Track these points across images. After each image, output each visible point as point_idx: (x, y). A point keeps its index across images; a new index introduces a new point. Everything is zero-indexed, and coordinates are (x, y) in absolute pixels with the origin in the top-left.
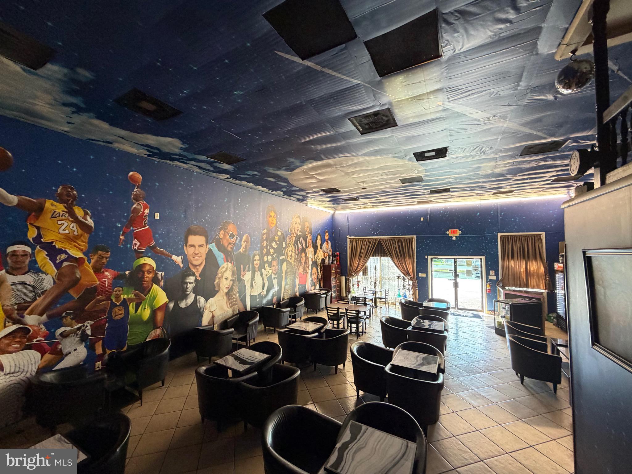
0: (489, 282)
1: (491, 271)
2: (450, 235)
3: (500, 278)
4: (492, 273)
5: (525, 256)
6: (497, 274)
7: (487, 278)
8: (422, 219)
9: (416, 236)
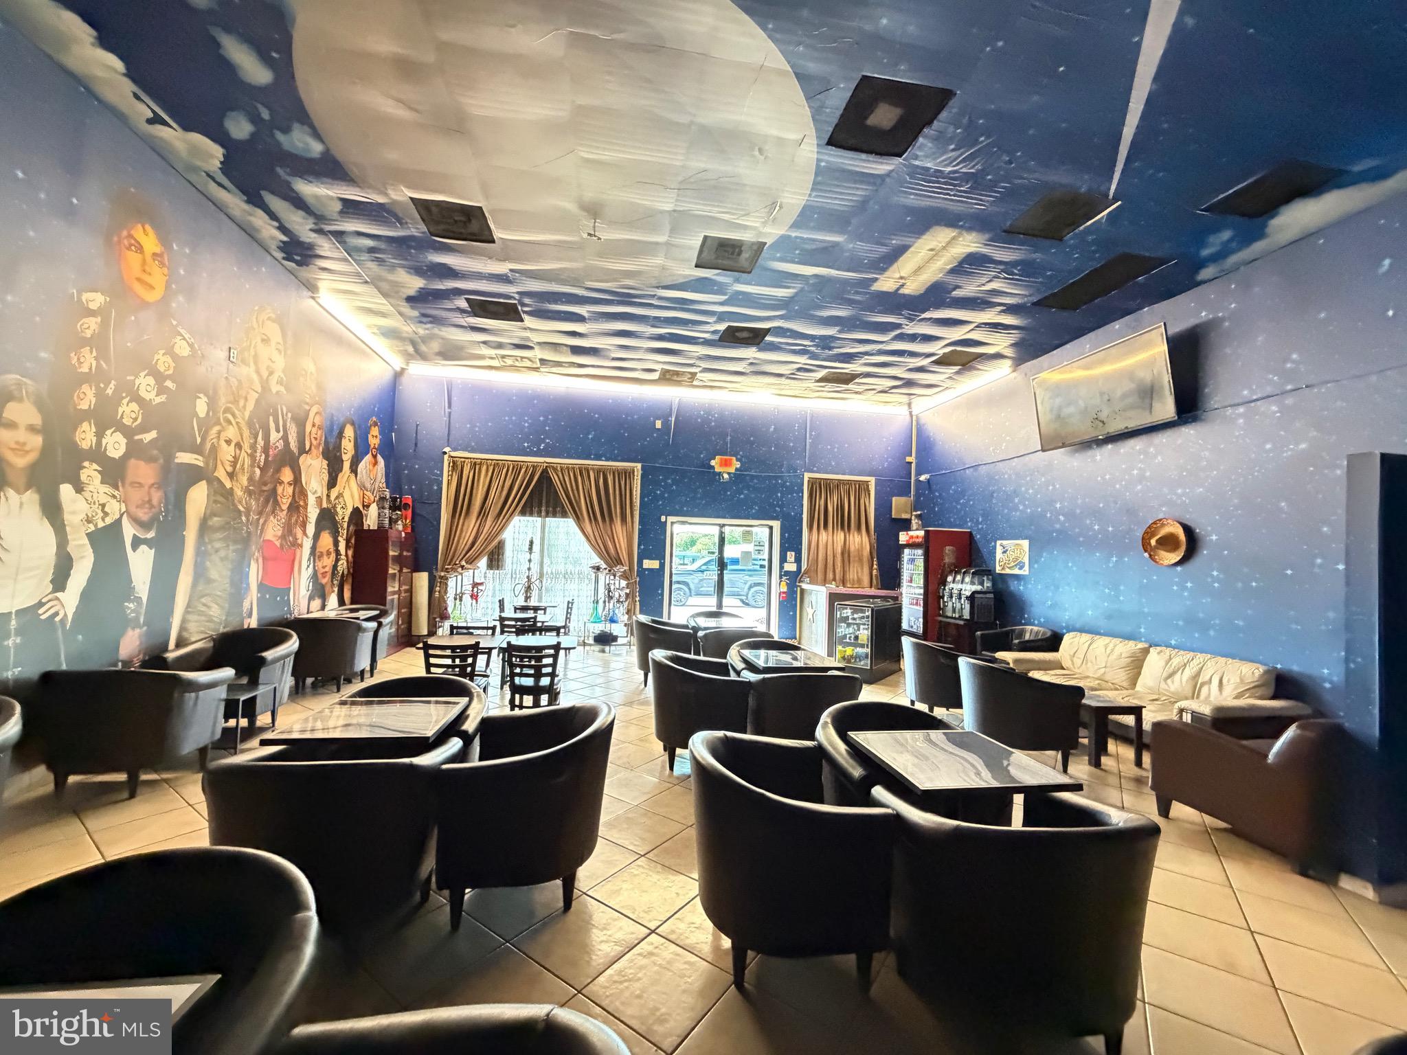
0: (785, 575)
1: (788, 553)
2: (718, 469)
3: (804, 567)
4: (791, 556)
5: (844, 524)
6: (798, 560)
7: (781, 567)
8: (659, 424)
9: (642, 466)
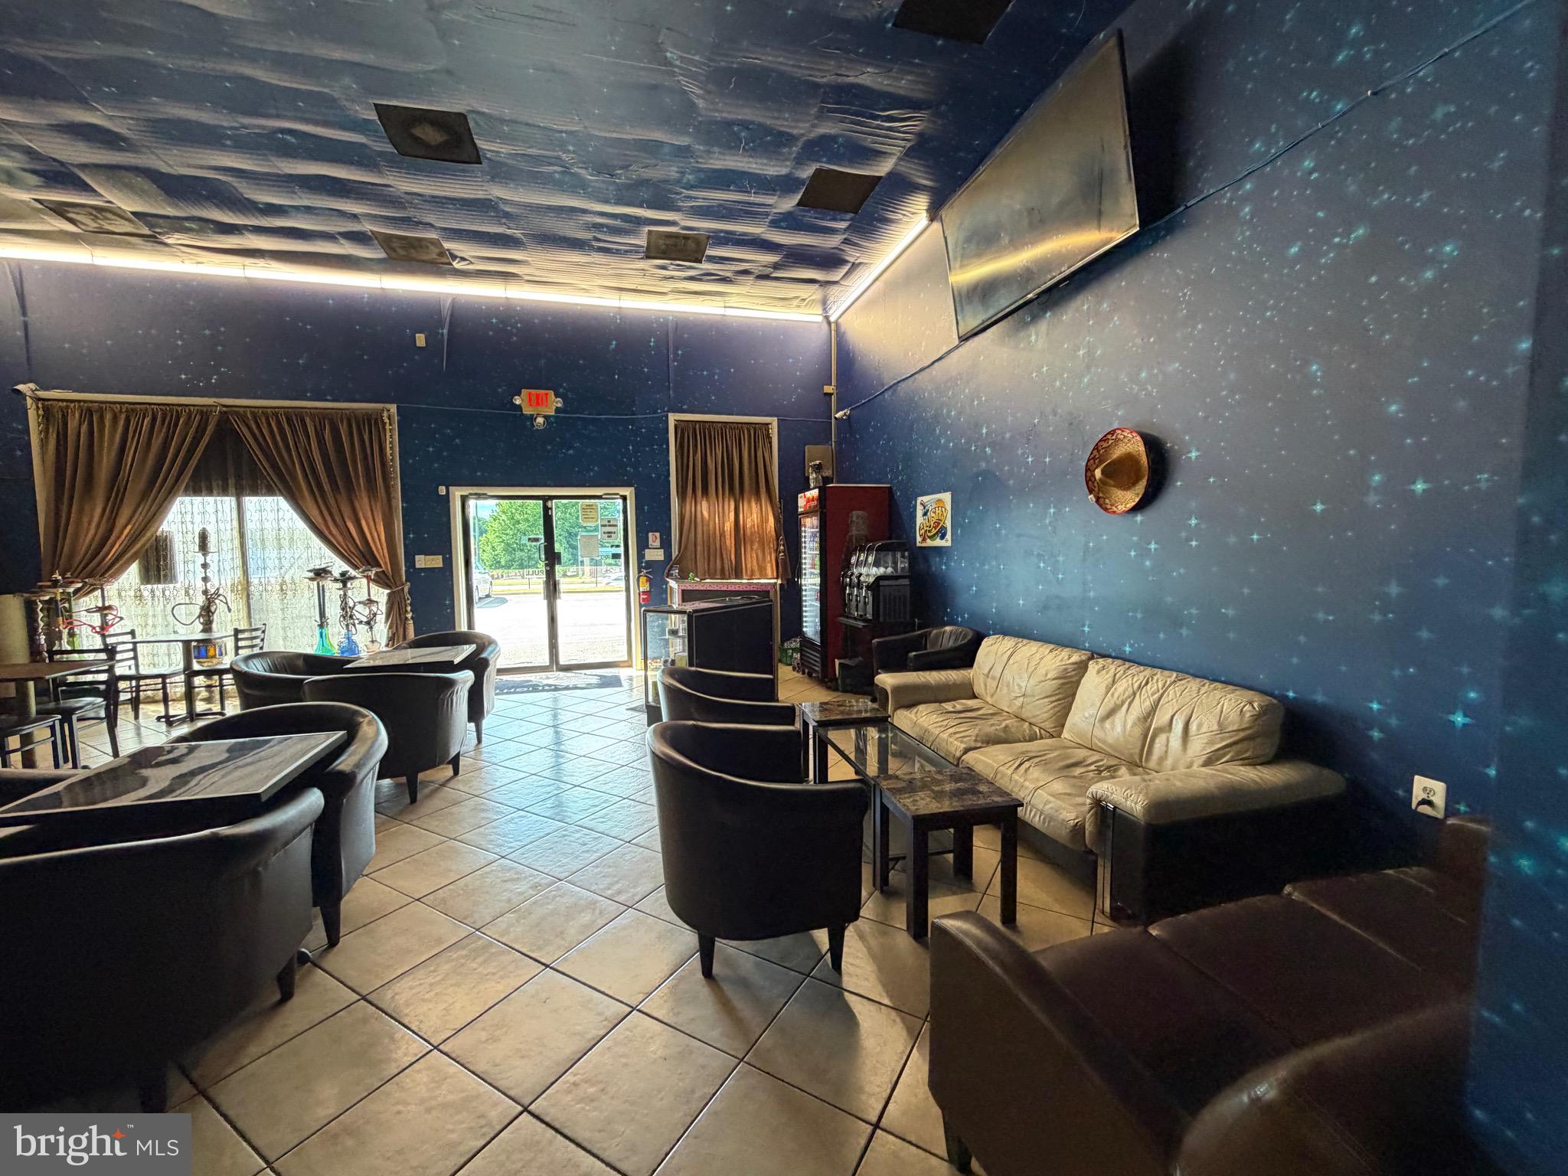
0: (645, 568)
1: (650, 534)
2: (527, 411)
3: (675, 553)
4: (654, 539)
5: (736, 487)
6: (666, 544)
7: (640, 556)
8: (421, 340)
9: (398, 408)
